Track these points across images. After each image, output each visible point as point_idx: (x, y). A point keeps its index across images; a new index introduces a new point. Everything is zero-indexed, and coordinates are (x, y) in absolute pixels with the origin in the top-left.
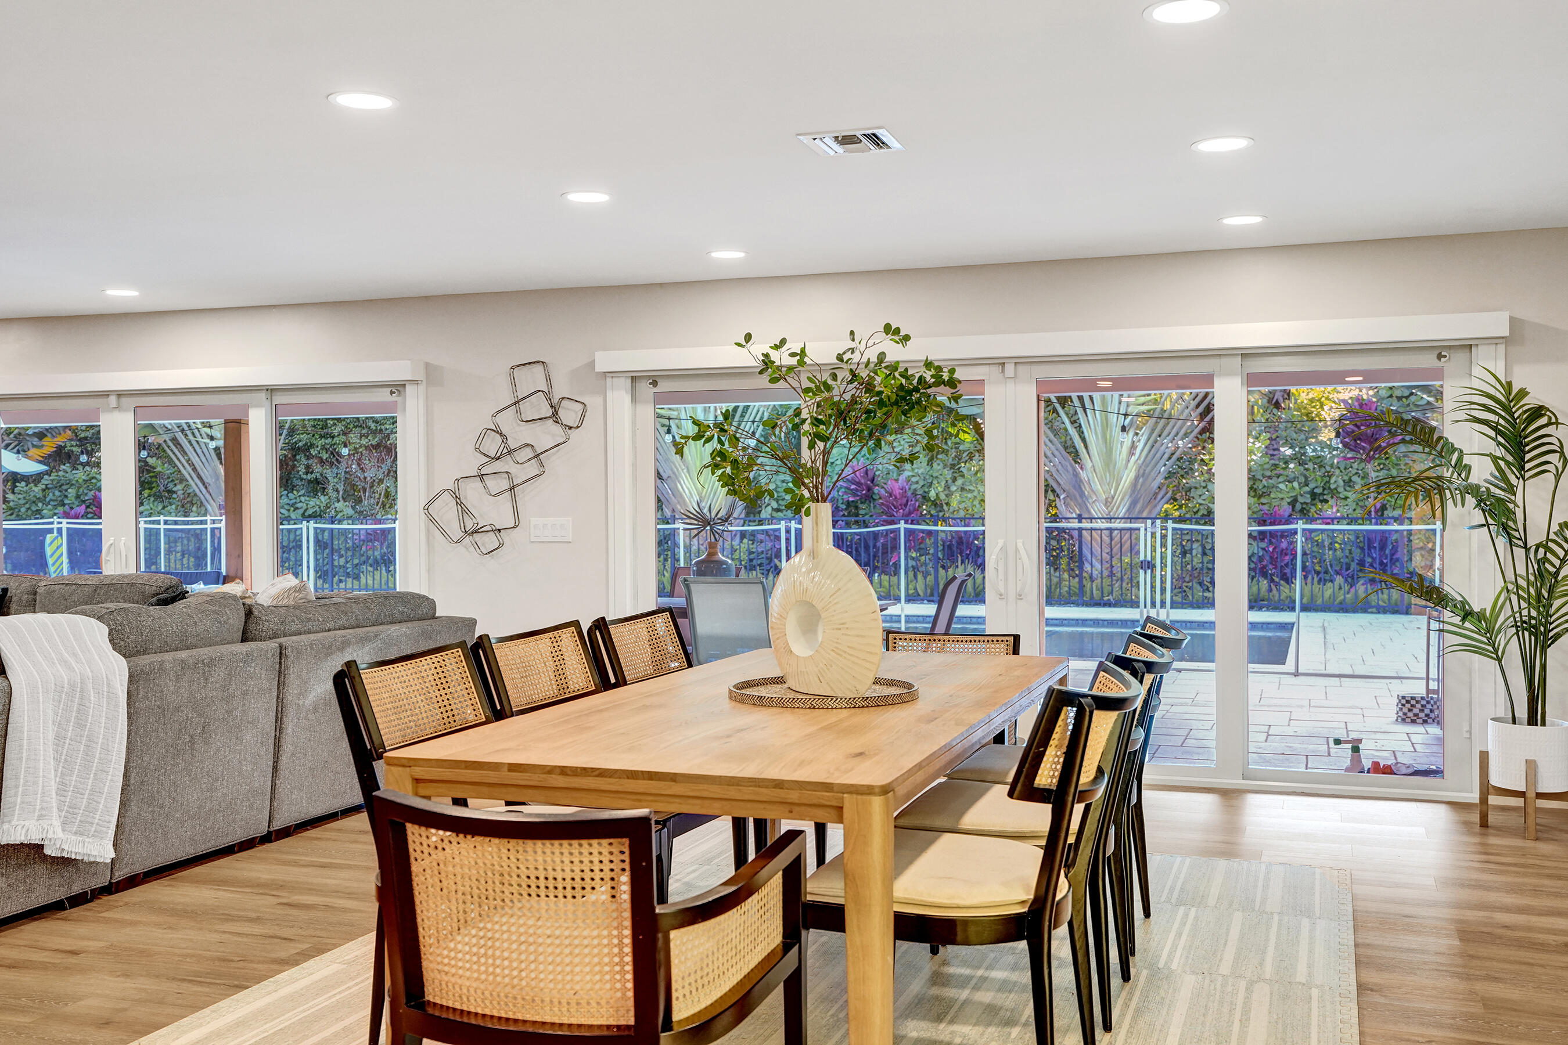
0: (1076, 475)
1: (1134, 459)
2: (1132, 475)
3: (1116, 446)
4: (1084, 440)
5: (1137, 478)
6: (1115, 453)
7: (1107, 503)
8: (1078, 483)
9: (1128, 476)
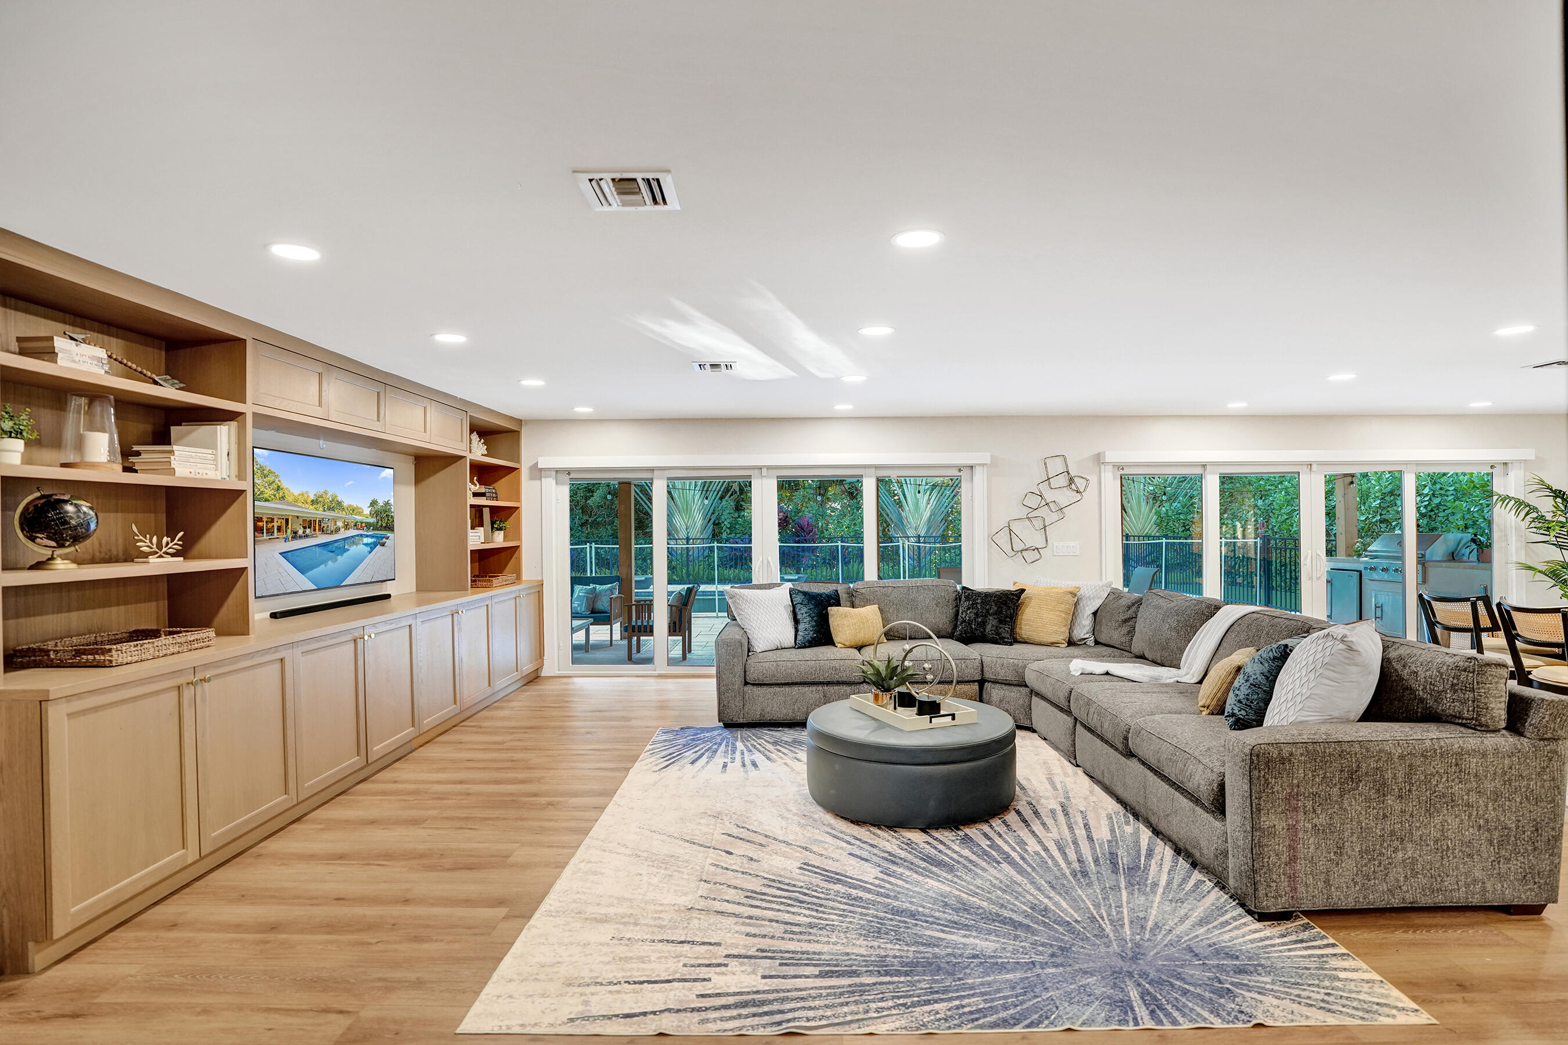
0: (900, 514)
1: (929, 506)
2: (929, 514)
3: (921, 501)
4: (905, 498)
5: (931, 516)
6: (920, 504)
7: (916, 529)
8: (900, 518)
9: (927, 514)
